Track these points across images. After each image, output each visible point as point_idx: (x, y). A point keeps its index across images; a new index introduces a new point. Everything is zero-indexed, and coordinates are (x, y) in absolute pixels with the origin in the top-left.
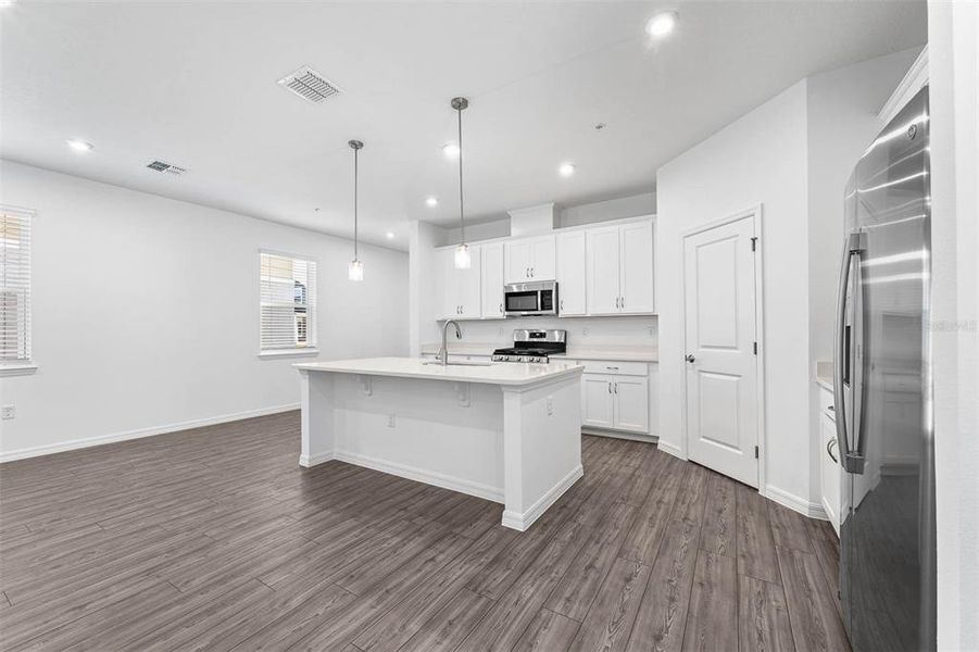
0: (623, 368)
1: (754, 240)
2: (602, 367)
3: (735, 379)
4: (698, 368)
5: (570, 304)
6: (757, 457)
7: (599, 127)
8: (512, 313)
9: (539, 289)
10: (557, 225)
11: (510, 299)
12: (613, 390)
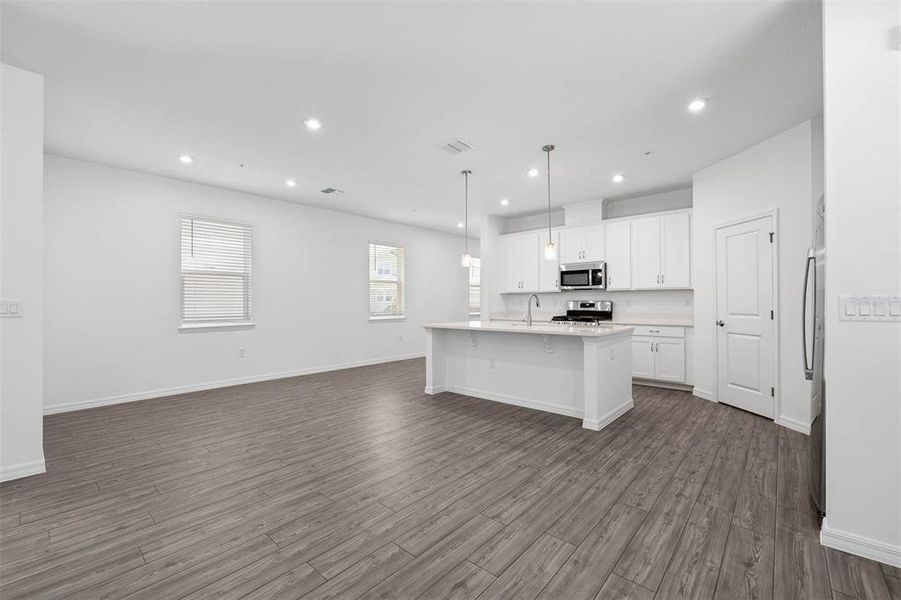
0: (664, 331)
1: (771, 235)
2: (645, 331)
3: (757, 338)
4: (726, 330)
5: (616, 281)
6: (773, 395)
7: (648, 154)
8: (565, 288)
9: (590, 268)
10: (605, 217)
11: (565, 276)
12: (655, 348)
